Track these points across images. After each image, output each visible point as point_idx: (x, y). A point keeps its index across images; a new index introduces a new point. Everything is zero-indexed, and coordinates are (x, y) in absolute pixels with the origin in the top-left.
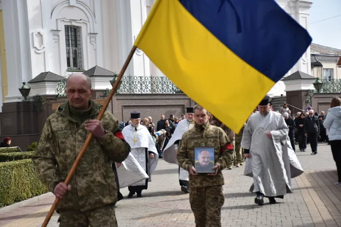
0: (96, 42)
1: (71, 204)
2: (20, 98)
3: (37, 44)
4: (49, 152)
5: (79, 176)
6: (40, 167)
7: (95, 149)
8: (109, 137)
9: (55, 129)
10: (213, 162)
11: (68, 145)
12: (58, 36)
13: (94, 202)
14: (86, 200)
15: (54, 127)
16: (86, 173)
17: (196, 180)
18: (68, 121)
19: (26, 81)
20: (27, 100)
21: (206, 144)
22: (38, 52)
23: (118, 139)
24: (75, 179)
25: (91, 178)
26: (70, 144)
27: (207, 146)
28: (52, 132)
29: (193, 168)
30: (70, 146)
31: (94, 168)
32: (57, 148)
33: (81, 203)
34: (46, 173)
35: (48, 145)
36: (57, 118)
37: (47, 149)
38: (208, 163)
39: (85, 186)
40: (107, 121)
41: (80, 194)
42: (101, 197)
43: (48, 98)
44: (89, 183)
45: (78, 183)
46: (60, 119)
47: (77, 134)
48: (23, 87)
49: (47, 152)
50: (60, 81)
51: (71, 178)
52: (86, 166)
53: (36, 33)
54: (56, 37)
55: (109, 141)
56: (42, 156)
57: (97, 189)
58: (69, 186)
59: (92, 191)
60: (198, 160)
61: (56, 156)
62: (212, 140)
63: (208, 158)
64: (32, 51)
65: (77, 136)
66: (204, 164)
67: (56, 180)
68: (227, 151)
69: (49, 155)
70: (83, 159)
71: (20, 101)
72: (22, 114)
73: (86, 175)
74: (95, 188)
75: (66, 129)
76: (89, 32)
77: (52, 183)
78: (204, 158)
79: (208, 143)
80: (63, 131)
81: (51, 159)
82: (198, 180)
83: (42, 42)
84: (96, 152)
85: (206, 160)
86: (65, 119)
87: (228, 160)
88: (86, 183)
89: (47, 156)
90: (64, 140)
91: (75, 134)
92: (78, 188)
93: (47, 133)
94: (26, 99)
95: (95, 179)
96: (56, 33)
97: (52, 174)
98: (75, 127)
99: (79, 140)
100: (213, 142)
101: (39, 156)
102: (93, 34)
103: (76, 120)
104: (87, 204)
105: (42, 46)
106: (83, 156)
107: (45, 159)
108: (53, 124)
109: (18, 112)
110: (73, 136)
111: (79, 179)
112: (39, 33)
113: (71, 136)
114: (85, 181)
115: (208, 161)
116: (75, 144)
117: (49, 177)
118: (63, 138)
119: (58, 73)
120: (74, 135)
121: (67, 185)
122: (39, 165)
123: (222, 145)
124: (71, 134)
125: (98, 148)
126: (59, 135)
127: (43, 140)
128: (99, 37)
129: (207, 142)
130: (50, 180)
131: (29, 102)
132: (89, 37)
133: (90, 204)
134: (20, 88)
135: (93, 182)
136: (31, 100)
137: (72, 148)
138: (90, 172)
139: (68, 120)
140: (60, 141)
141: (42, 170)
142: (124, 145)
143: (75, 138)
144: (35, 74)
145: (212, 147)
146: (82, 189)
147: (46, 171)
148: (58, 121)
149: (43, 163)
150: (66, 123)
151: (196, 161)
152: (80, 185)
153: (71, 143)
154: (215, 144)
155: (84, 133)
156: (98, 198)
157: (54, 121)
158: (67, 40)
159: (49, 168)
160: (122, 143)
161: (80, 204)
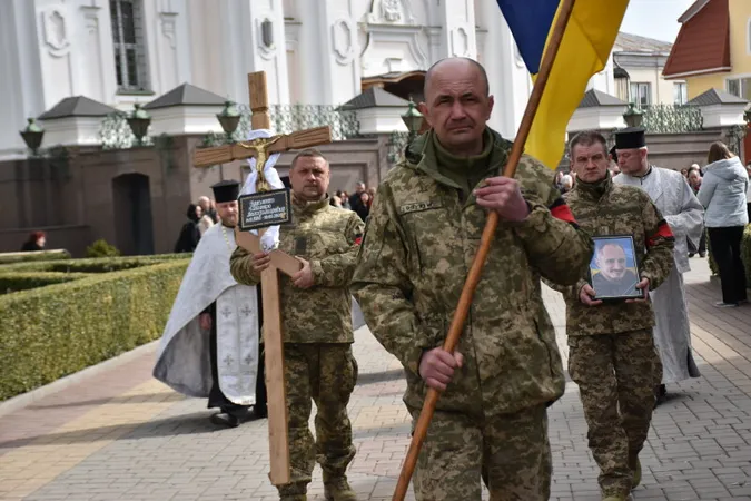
0: (174, 32)
1: (462, 398)
2: (21, 152)
3: (52, 37)
4: (390, 268)
5: (480, 325)
6: (375, 309)
7: (512, 256)
8: (540, 219)
9: (404, 209)
10: (634, 270)
11: (442, 247)
12: (96, 19)
13: (518, 392)
14: (498, 387)
15: (402, 202)
16: (497, 318)
17: (591, 318)
18: (434, 187)
19: (35, 116)
20: (38, 157)
21: (611, 227)
22: (56, 53)
23: (564, 223)
24: (471, 335)
25: (510, 332)
26: (448, 245)
27: (614, 234)
28: (399, 216)
29: (588, 287)
30: (446, 251)
31: (514, 304)
32: (415, 257)
33: (486, 396)
34: (392, 323)
35: (387, 252)
36: (406, 180)
37: (387, 261)
38: (622, 275)
39: (496, 351)
40: (532, 180)
41: (484, 373)
42: (535, 380)
43: (82, 151)
44: (507, 345)
45: (480, 345)
46: (414, 180)
47: (463, 218)
48: (28, 128)
49: (386, 268)
50: (105, 115)
51: (462, 333)
52: (495, 299)
53: (51, 13)
54: (92, 22)
55: (543, 229)
56: (375, 279)
57: (525, 360)
58: (458, 356)
59: (514, 363)
60: (597, 267)
61: (412, 279)
62: (626, 219)
63: (620, 261)
64: (44, 51)
65: (463, 224)
66: (613, 275)
67: (421, 343)
68: (660, 243)
69: (391, 278)
70: (484, 282)
71: (24, 157)
72: (27, 186)
73: (497, 323)
74: (521, 357)
75: (431, 206)
76: (159, 10)
77: (412, 350)
78: (611, 261)
79: (617, 226)
80: (426, 213)
81: (398, 286)
82: (600, 317)
83: (62, 32)
84: (514, 261)
85: (617, 267)
86: (427, 181)
87: (666, 264)
88: (498, 344)
89: (388, 280)
90: (431, 235)
91: (459, 220)
92: (480, 358)
93: (382, 220)
94: (35, 153)
95: (519, 334)
96: (91, 12)
97: (406, 327)
98: (457, 200)
99: (469, 233)
100: (628, 223)
101: (367, 279)
102: (169, 16)
103: (455, 181)
104: (500, 397)
105: (65, 41)
106: (482, 274)
107: (384, 287)
108: (399, 196)
109: (19, 182)
110: (452, 225)
111: (478, 334)
112: (56, 13)
113: (447, 223)
114: (496, 340)
115: (621, 271)
116: (460, 245)
117: (403, 335)
118: (428, 232)
119: (97, 98)
120: (456, 223)
121: (452, 353)
122: (372, 304)
123: (649, 228)
124: (448, 218)
125: (518, 252)
126: (419, 224)
127: (373, 239)
128: (180, 21)
129: (614, 223)
130: (403, 341)
131: (41, 161)
132: (159, 22)
133: (508, 398)
134: (23, 129)
135: (515, 341)
136: (46, 156)
137: (455, 254)
138: (506, 315)
139: (436, 182)
140: (420, 239)
141: (381, 317)
142: (578, 239)
143: (460, 229)
144: (51, 101)
145: (627, 235)
146: (490, 359)
147: (389, 318)
148: (408, 187)
149: (380, 298)
150: (432, 192)
151: (594, 272)
152: (484, 349)
153: (451, 242)
154: (634, 228)
155: (479, 214)
156: (527, 383)
157: (398, 188)
158: (115, 28)
159: (399, 310)
160: (574, 231)
161: (485, 399)
